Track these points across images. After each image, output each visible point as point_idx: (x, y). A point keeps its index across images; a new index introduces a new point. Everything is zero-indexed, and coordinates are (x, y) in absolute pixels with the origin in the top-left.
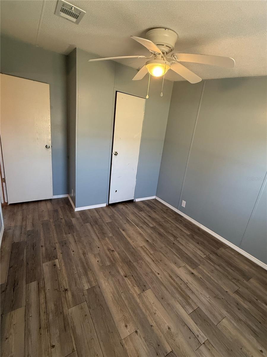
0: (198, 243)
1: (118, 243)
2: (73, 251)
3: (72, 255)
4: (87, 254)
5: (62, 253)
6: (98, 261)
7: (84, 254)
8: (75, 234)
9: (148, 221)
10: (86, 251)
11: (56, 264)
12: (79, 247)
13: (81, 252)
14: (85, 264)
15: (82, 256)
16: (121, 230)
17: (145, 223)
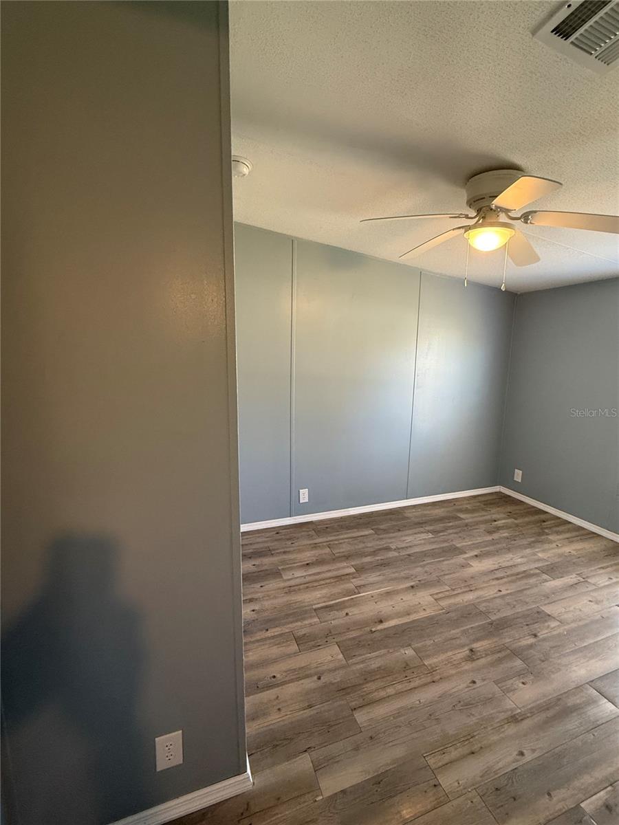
0: (399, 530)
1: (438, 639)
2: (522, 754)
3: (536, 755)
4: (512, 710)
5: (549, 794)
6: (523, 683)
7: (514, 719)
8: (431, 761)
9: (330, 571)
10: (502, 716)
11: (600, 803)
12: (495, 738)
13: (511, 730)
14: (550, 713)
15: (526, 724)
16: (380, 627)
17: (343, 578)
